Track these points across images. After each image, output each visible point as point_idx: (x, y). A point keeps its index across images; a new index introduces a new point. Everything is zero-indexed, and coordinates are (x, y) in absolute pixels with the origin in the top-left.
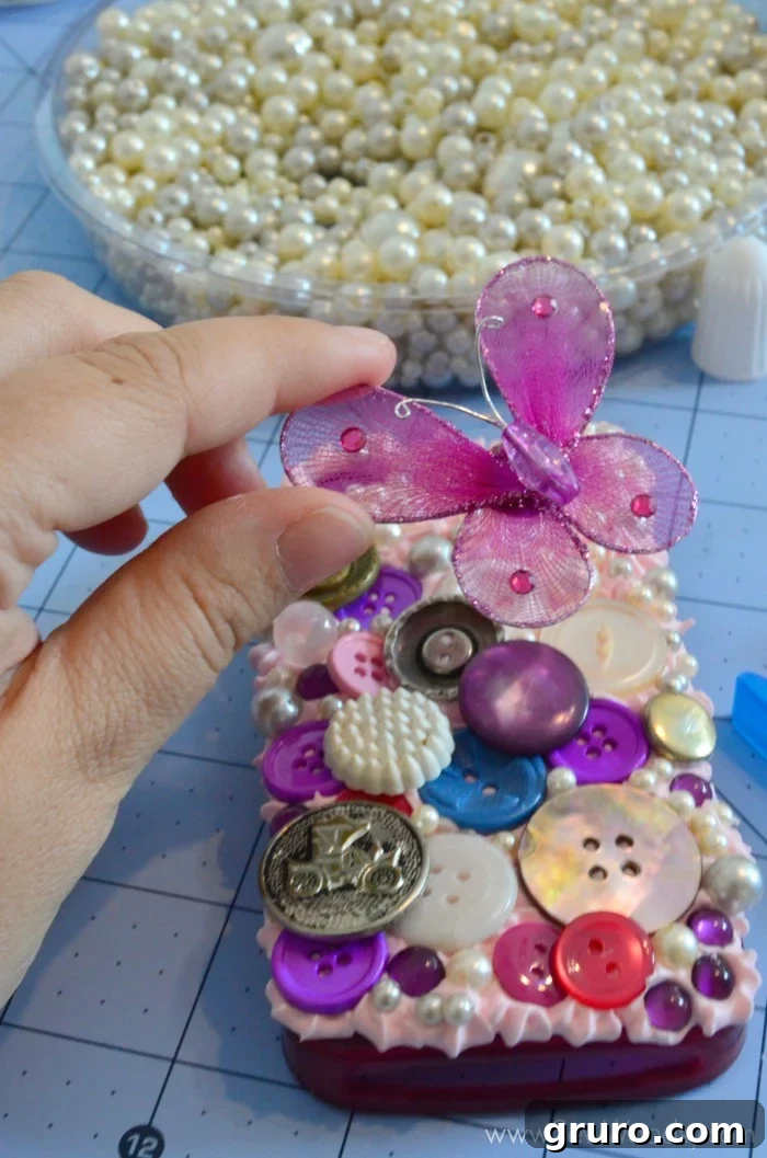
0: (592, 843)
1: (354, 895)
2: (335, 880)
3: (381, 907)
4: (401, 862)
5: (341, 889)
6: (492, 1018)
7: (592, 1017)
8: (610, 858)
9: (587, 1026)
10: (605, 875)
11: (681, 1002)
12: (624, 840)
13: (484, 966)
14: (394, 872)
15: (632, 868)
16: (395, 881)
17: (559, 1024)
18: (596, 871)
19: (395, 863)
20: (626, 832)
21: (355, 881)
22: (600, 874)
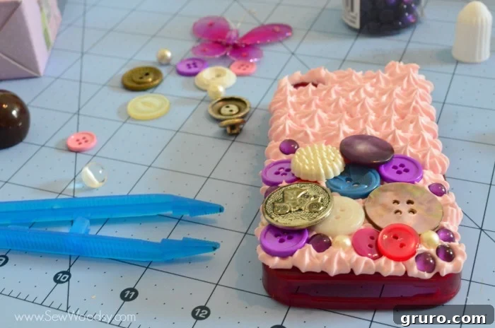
0: (396, 202)
1: (302, 213)
2: (295, 208)
3: (314, 216)
4: (322, 201)
5: (296, 211)
6: (350, 261)
7: (393, 263)
8: (404, 207)
9: (390, 268)
10: (401, 212)
11: (431, 261)
12: (409, 202)
13: (348, 242)
14: (319, 204)
15: (413, 211)
16: (319, 208)
17: (379, 266)
18: (397, 212)
19: (319, 201)
20: (411, 199)
21: (303, 208)
22: (399, 213)
